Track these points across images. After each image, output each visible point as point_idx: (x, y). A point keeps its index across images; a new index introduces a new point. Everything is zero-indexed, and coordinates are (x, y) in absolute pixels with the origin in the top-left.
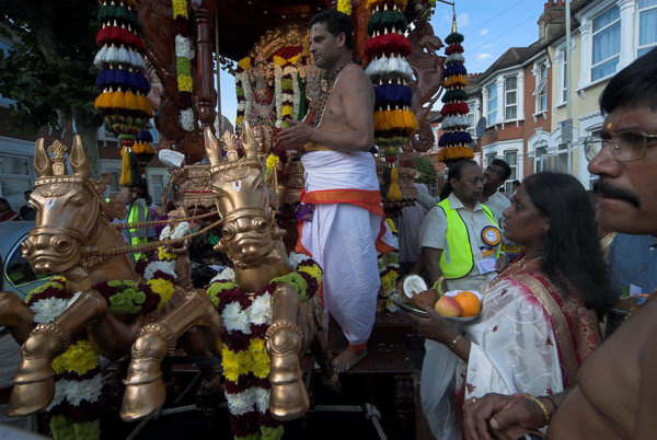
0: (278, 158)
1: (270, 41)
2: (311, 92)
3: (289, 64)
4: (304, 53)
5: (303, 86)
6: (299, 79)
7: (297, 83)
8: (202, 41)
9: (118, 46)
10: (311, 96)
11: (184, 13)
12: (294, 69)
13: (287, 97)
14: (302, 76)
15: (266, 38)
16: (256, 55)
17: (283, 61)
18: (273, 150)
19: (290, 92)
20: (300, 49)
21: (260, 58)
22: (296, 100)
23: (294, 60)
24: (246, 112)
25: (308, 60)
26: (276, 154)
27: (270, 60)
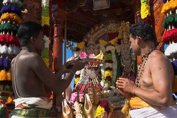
0: (103, 109)
1: (97, 31)
2: (125, 61)
3: (110, 44)
4: (119, 37)
5: (119, 57)
6: (116, 53)
7: (115, 56)
8: (56, 37)
9: (8, 46)
10: (124, 64)
11: (48, 23)
12: (113, 47)
13: (108, 65)
14: (118, 51)
15: (95, 29)
16: (88, 39)
17: (106, 43)
18: (100, 103)
19: (110, 61)
20: (116, 34)
21: (91, 42)
22: (115, 66)
23: (113, 42)
24: (81, 76)
25: (122, 41)
26: (102, 106)
27: (97, 42)
